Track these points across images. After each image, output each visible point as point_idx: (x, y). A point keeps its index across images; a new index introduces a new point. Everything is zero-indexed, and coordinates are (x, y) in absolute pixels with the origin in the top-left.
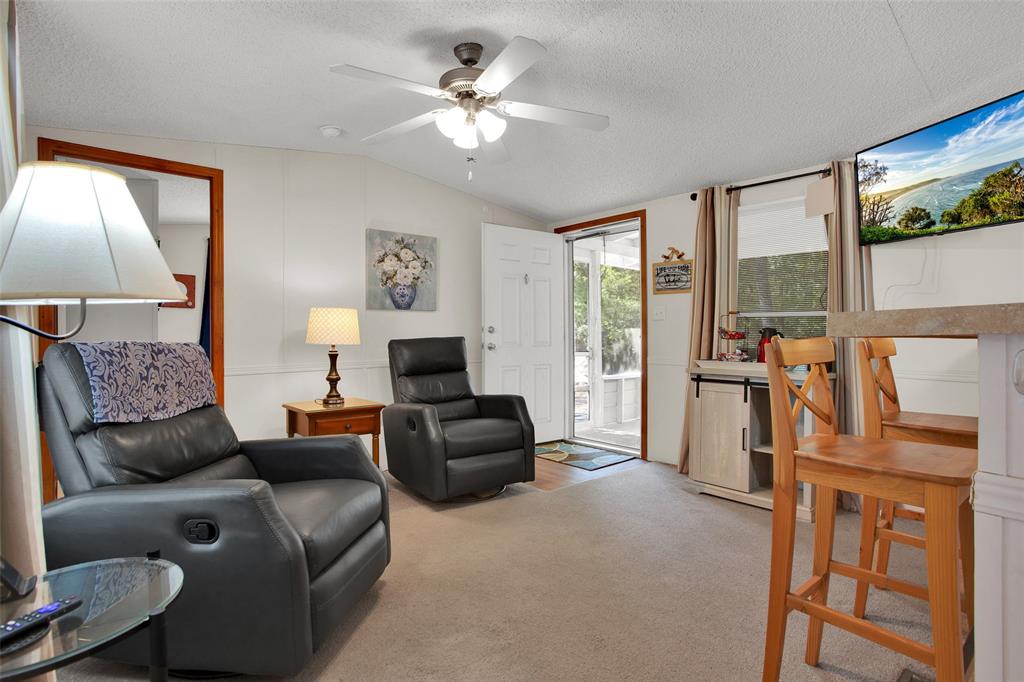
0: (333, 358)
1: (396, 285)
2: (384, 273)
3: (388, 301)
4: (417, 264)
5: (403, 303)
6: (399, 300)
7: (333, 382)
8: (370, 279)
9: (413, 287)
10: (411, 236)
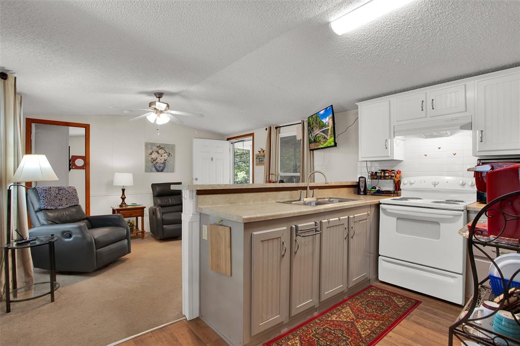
0: (123, 190)
1: (157, 163)
2: (152, 159)
3: (154, 169)
4: (166, 155)
5: (160, 169)
6: (159, 169)
7: (123, 199)
8: (146, 161)
9: (164, 163)
10: (163, 144)
